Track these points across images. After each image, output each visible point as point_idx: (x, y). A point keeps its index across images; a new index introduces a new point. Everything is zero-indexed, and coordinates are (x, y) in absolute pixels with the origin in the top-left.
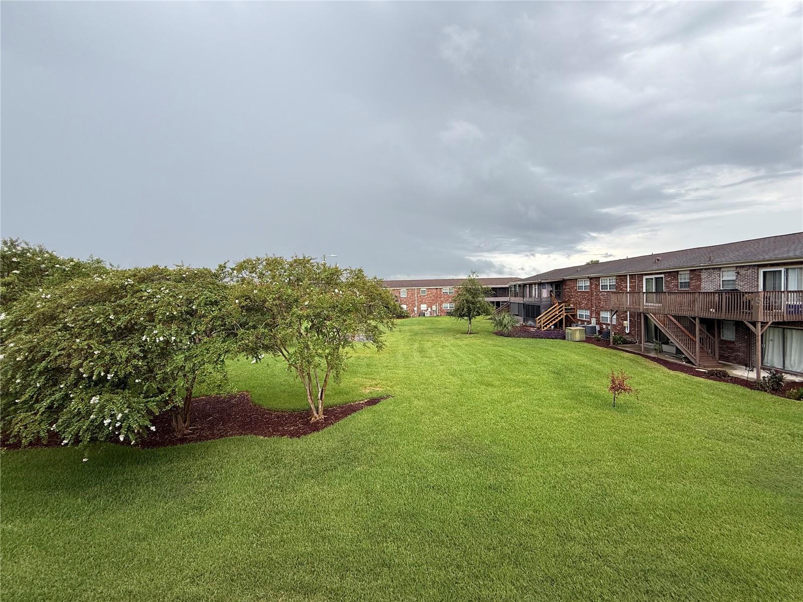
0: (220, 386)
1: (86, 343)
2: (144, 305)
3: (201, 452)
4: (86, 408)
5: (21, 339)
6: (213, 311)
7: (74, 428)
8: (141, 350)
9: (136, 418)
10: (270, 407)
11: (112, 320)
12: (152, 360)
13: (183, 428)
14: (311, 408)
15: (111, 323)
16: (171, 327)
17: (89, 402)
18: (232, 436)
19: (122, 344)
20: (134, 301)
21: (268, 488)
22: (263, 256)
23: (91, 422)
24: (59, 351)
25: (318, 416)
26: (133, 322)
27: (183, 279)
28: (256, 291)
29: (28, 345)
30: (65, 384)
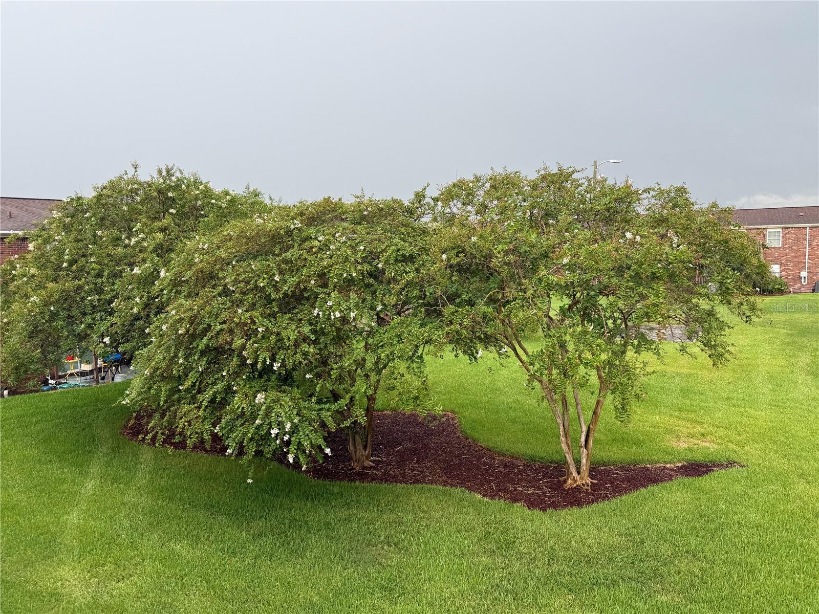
0: (416, 398)
1: (248, 315)
2: (314, 261)
3: (389, 502)
4: (251, 407)
5: (182, 305)
6: (406, 273)
7: (237, 434)
8: (311, 330)
9: (307, 432)
10: (491, 445)
11: (277, 282)
12: (326, 347)
13: (362, 456)
14: (566, 462)
15: (276, 287)
16: (349, 296)
17: (254, 401)
18: (432, 483)
19: (290, 319)
20: (301, 255)
21: (492, 587)
22: (485, 172)
23: (256, 428)
24: (220, 324)
25: (579, 479)
26: (302, 287)
27: (363, 218)
28: (475, 238)
29: (189, 314)
30: (228, 371)
